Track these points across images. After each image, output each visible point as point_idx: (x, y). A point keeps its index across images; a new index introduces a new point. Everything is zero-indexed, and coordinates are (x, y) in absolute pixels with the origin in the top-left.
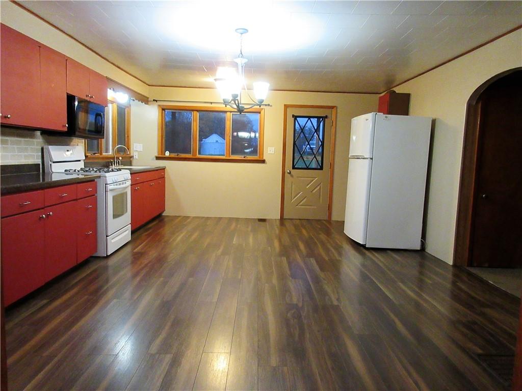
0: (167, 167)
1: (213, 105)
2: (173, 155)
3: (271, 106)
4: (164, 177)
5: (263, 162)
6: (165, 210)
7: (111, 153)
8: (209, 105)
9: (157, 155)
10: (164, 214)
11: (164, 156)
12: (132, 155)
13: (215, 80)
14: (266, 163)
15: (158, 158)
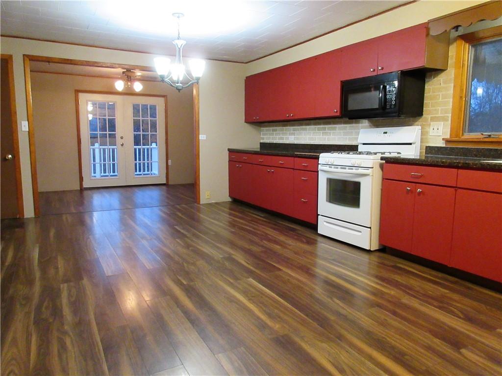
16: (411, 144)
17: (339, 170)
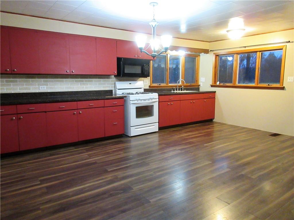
0: (216, 92)
1: (247, 48)
2: (222, 84)
3: (293, 42)
4: (215, 98)
5: (283, 88)
6: (214, 118)
7: (180, 84)
8: (244, 49)
9: (211, 84)
10: (214, 120)
11: (216, 85)
12: (199, 84)
13: (227, 31)
14: (286, 90)
15: (212, 86)
16: (141, 88)
17: (143, 102)
